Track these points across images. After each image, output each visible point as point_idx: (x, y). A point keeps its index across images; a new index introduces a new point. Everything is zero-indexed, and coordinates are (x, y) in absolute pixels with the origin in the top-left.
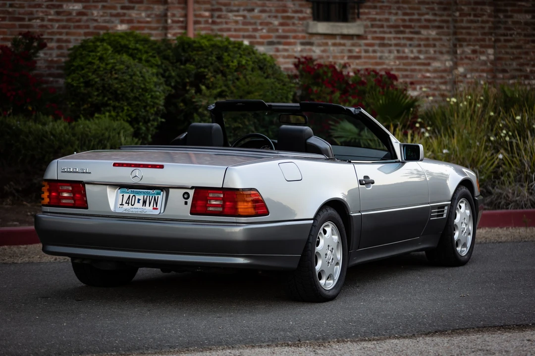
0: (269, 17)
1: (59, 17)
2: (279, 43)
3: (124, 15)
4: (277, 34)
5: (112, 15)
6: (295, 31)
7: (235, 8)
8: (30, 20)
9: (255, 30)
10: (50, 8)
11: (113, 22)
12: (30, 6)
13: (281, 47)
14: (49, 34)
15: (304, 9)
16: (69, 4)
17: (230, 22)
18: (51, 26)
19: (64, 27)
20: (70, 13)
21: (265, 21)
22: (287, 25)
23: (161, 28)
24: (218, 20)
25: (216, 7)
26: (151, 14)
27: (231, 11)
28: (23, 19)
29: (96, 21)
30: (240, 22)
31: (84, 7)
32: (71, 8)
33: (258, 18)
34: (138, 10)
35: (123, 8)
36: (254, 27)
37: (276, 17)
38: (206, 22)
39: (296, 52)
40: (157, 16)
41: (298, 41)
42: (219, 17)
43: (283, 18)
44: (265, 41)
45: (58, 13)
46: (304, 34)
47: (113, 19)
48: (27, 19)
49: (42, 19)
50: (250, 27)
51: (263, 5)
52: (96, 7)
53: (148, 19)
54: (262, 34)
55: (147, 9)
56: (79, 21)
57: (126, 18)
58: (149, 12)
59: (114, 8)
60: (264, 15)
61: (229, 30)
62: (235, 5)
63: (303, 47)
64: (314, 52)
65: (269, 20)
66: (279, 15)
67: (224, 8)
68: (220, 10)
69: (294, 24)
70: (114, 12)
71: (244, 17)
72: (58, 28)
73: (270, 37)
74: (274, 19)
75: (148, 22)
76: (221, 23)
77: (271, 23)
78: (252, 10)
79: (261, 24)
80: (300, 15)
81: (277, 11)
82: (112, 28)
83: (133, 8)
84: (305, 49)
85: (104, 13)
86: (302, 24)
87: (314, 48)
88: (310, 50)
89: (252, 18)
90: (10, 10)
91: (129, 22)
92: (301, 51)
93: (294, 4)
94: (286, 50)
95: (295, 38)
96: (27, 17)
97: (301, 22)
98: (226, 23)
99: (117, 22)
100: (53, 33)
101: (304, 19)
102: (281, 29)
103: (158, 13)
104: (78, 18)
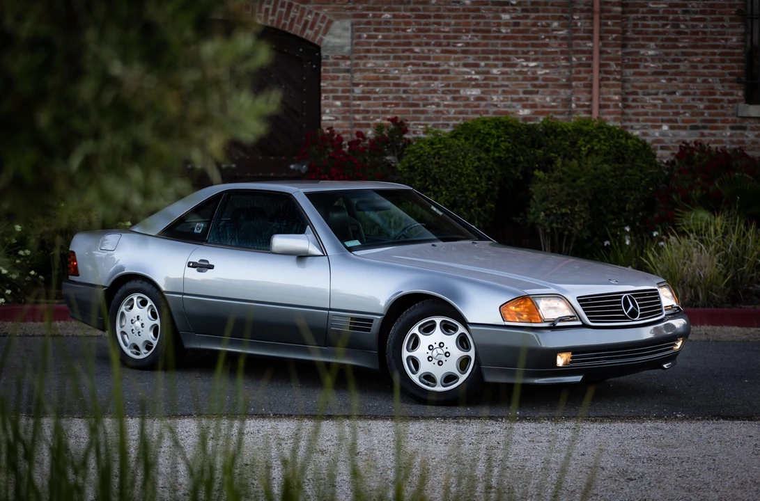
0: (693, 100)
1: (456, 103)
2: (705, 128)
3: (527, 99)
4: (703, 118)
5: (513, 100)
6: (724, 115)
7: (653, 91)
8: (425, 106)
9: (677, 114)
10: (446, 94)
11: (514, 107)
12: (425, 92)
13: (706, 132)
14: (444, 119)
15: (735, 92)
16: (467, 89)
17: (647, 106)
18: (447, 111)
19: (461, 113)
20: (467, 99)
21: (688, 104)
22: (715, 108)
23: (567, 113)
24: (634, 104)
25: (631, 90)
26: (557, 99)
27: (649, 94)
28: (417, 105)
29: (496, 106)
30: (659, 106)
31: (483, 93)
32: (469, 93)
33: (680, 101)
34: (542, 95)
35: (525, 93)
36: (675, 110)
37: (701, 100)
38: (616, 106)
39: (725, 137)
40: (562, 100)
41: (728, 125)
42: (634, 100)
43: (709, 101)
44: (688, 125)
45: (455, 99)
46: (734, 118)
47: (514, 104)
48: (421, 105)
49: (438, 105)
50: (670, 111)
51: (687, 87)
52: (496, 92)
53: (554, 104)
54: (684, 118)
55: (553, 93)
56: (478, 106)
57: (529, 103)
58: (554, 97)
59: (516, 92)
60: (687, 98)
61: (646, 114)
62: (653, 88)
63: (733, 132)
64: (747, 137)
65: (693, 103)
66: (705, 98)
67: (640, 91)
68: (636, 93)
69: (722, 107)
70: (515, 96)
71: (664, 100)
72: (455, 113)
73: (694, 121)
74: (699, 102)
75: (553, 107)
76: (637, 106)
77: (695, 107)
78: (674, 93)
79: (683, 107)
80: (730, 98)
81: (703, 94)
82: (513, 113)
83: (537, 93)
84: (736, 134)
85: (504, 98)
86: (733, 107)
87: (746, 133)
88: (742, 135)
89: (673, 101)
90: (404, 96)
91: (533, 106)
92: (731, 136)
93: (723, 86)
94: (714, 135)
95: (723, 121)
96: (421, 103)
97: (731, 105)
98: (643, 107)
99: (519, 107)
100: (449, 119)
101: (735, 101)
102: (706, 113)
103: (564, 97)
104: (476, 103)
